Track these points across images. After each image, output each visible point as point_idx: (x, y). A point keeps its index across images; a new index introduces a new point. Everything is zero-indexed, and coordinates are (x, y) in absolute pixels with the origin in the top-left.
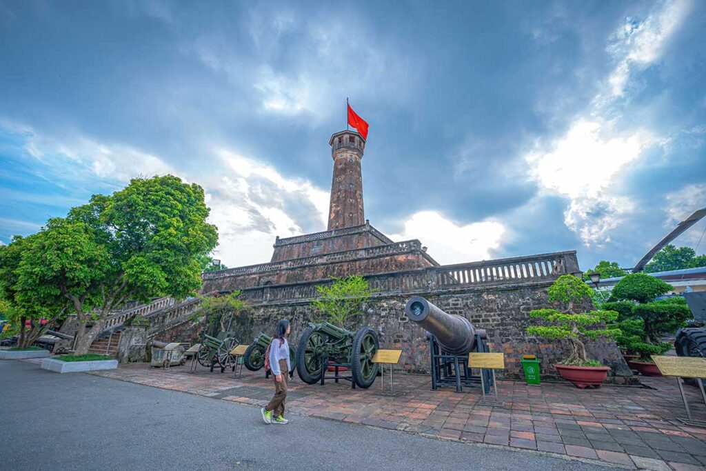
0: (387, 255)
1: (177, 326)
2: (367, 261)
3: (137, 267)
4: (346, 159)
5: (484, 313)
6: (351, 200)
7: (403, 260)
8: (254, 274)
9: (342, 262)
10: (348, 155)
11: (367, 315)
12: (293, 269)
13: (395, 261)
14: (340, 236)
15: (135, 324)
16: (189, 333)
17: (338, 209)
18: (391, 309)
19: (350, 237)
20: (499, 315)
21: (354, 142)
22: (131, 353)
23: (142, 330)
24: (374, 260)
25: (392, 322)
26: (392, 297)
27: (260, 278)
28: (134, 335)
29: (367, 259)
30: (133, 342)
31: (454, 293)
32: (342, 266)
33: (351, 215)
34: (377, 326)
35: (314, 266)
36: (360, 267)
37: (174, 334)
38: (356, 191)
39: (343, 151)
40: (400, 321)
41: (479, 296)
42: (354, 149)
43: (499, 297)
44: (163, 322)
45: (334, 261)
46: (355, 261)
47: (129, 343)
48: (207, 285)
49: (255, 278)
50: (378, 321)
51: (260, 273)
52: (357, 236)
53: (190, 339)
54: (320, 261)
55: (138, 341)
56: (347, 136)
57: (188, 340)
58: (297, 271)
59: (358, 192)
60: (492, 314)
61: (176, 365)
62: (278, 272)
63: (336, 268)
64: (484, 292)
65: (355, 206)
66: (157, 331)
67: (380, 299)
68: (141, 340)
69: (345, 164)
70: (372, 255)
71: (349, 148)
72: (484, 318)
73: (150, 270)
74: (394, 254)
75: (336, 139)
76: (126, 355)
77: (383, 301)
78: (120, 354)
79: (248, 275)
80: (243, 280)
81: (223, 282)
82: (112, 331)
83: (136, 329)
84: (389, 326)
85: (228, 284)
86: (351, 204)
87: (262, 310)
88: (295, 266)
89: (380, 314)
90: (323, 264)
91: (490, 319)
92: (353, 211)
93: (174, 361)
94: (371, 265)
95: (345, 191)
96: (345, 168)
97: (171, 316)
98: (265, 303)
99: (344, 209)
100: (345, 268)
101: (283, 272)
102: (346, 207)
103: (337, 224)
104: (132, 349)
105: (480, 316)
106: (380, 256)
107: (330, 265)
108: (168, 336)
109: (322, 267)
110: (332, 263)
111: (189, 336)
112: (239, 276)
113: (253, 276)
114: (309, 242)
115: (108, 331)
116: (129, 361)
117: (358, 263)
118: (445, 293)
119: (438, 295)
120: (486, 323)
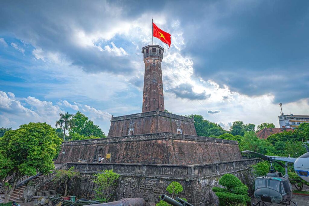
0: (153, 139)
1: (49, 183)
2: (144, 142)
3: (23, 168)
4: (150, 64)
5: (159, 189)
6: (154, 90)
7: (160, 143)
8: (94, 144)
9: (133, 141)
10: (152, 61)
11: (121, 183)
12: (112, 143)
13: (157, 143)
14: (143, 117)
15: (29, 185)
16: (55, 185)
17: (147, 96)
18: (129, 182)
19: (148, 118)
20: (163, 191)
21: (155, 52)
22: (28, 198)
23: (33, 187)
24: (148, 141)
25: (129, 188)
26: (130, 177)
27: (97, 146)
28: (29, 190)
29: (144, 140)
30: (29, 193)
31: (150, 178)
32: (133, 143)
33: (154, 100)
34: (123, 190)
35: (121, 142)
36: (141, 145)
37: (48, 186)
38: (157, 84)
39: (149, 59)
40: (131, 188)
41: (159, 181)
42: (155, 57)
43: (165, 183)
44: (42, 181)
45: (130, 140)
46: (139, 141)
47: (27, 194)
48: (74, 148)
49: (95, 146)
50: (124, 187)
51: (97, 144)
52: (152, 117)
53: (56, 188)
54: (124, 140)
55: (31, 193)
56: (151, 49)
57: (55, 188)
58: (114, 144)
59: (159, 85)
60: (161, 190)
61: (44, 205)
62: (105, 144)
63: (131, 144)
64: (160, 179)
65: (156, 94)
66: (40, 186)
67: (126, 177)
68: (32, 192)
69: (150, 67)
70: (147, 139)
71: (152, 56)
72: (158, 191)
73: (28, 169)
74: (157, 139)
75: (145, 50)
76: (26, 199)
77: (127, 177)
78: (24, 199)
79: (92, 144)
80: (90, 147)
81: (81, 147)
82: (23, 183)
83: (30, 187)
84: (127, 190)
85: (83, 148)
86: (154, 93)
87: (85, 175)
88: (113, 141)
89: (125, 184)
90: (125, 142)
91: (160, 192)
92: (155, 97)
93: (43, 203)
94: (146, 144)
95: (151, 85)
96: (151, 70)
97: (46, 178)
98: (86, 172)
99: (150, 97)
100: (135, 145)
101: (108, 144)
102: (151, 95)
103: (146, 106)
104: (28, 196)
105: (157, 191)
106: (150, 140)
107: (128, 142)
108: (45, 188)
109: (125, 143)
110: (129, 141)
111: (55, 186)
112: (88, 145)
113: (94, 145)
114: (128, 120)
115: (21, 183)
116: (28, 201)
117: (140, 142)
118: (147, 178)
119: (146, 178)
120: (159, 194)
